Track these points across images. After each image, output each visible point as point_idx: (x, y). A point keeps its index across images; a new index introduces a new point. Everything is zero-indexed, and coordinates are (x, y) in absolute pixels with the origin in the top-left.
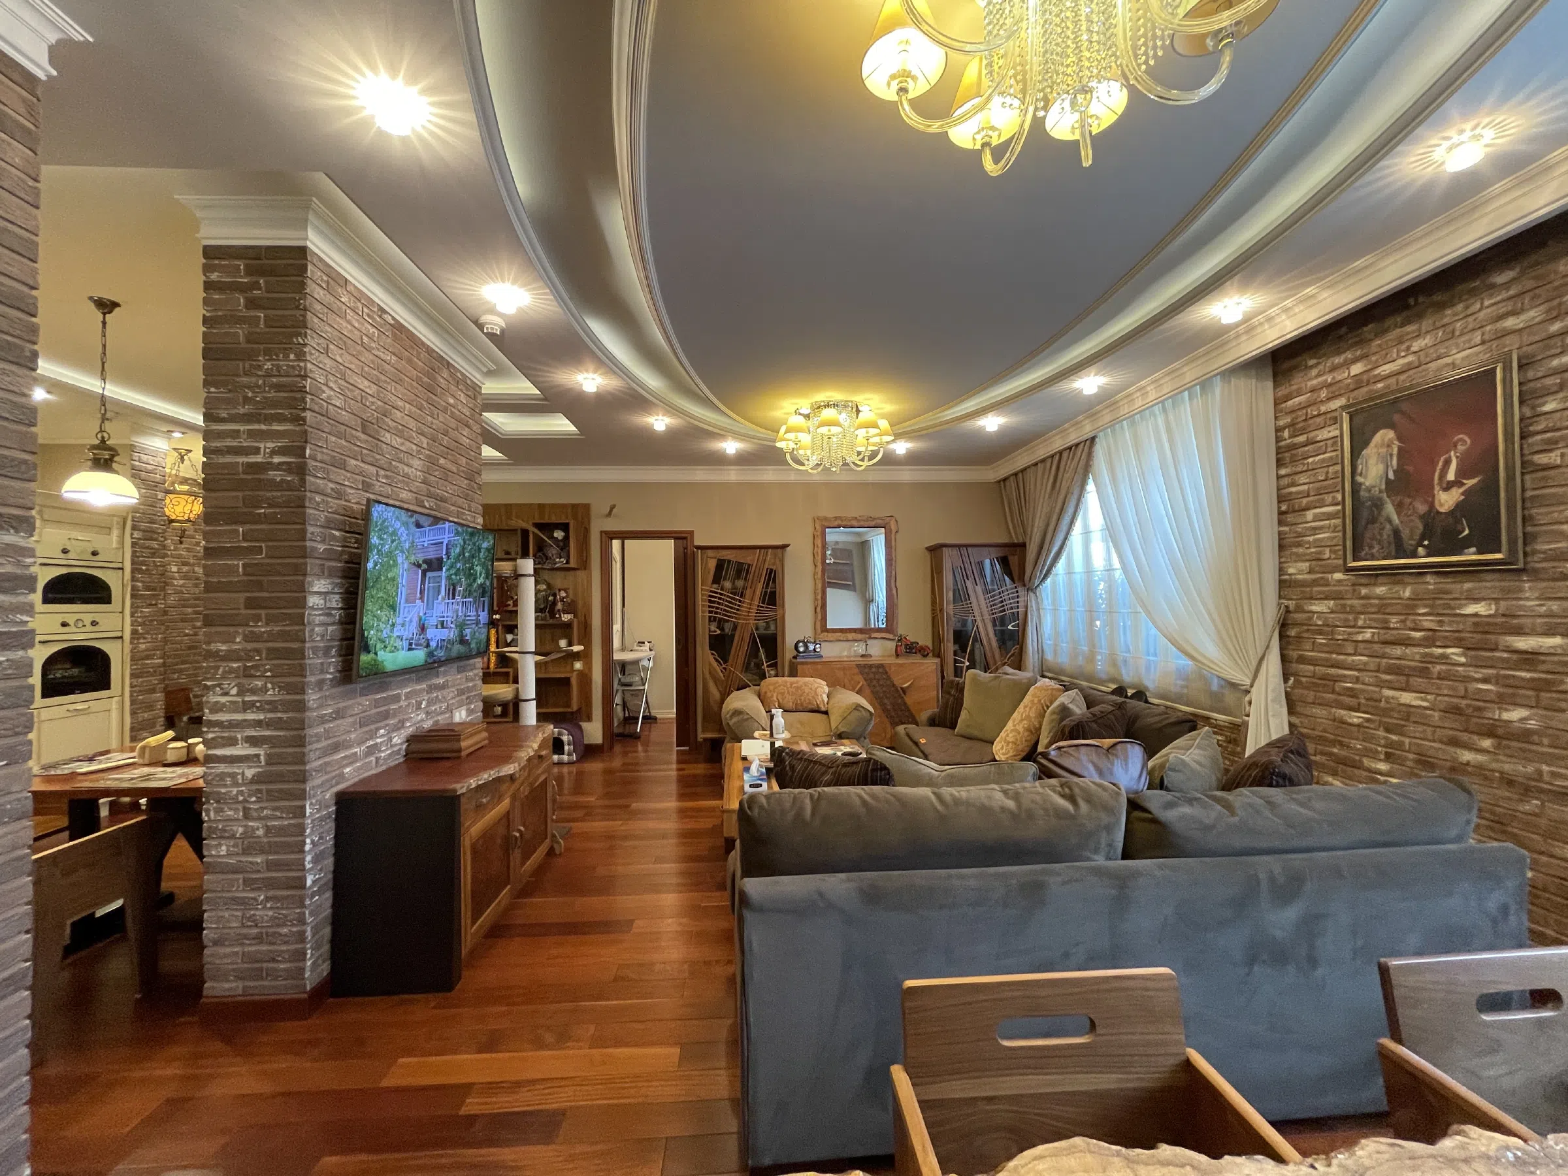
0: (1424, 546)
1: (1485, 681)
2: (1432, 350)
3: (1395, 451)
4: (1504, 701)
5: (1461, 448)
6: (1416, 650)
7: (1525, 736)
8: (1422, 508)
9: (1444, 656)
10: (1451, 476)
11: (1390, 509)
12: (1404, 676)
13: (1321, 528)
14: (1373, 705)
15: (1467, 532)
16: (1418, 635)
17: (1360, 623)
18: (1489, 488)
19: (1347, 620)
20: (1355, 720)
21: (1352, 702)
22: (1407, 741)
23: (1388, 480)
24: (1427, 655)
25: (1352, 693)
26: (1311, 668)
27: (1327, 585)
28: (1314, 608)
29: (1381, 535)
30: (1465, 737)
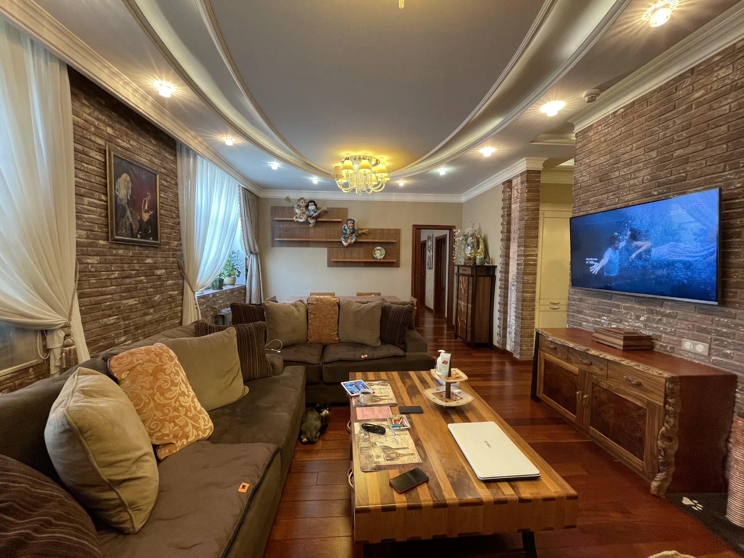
0: (139, 234)
1: (151, 287)
2: (137, 150)
3: (130, 187)
4: (156, 293)
5: (149, 198)
6: (133, 279)
7: (159, 304)
8: (139, 218)
9: (141, 280)
10: (146, 208)
11: (128, 213)
12: (130, 292)
13: (93, 211)
14: (119, 311)
15: (150, 231)
16: (134, 272)
17: (113, 269)
18: (154, 217)
19: (107, 267)
20: (112, 321)
21: (110, 312)
22: (131, 321)
23: (128, 199)
24: (136, 281)
25: (110, 307)
26: (88, 299)
27: (97, 247)
28: (89, 261)
29: (126, 225)
30: (146, 311)
